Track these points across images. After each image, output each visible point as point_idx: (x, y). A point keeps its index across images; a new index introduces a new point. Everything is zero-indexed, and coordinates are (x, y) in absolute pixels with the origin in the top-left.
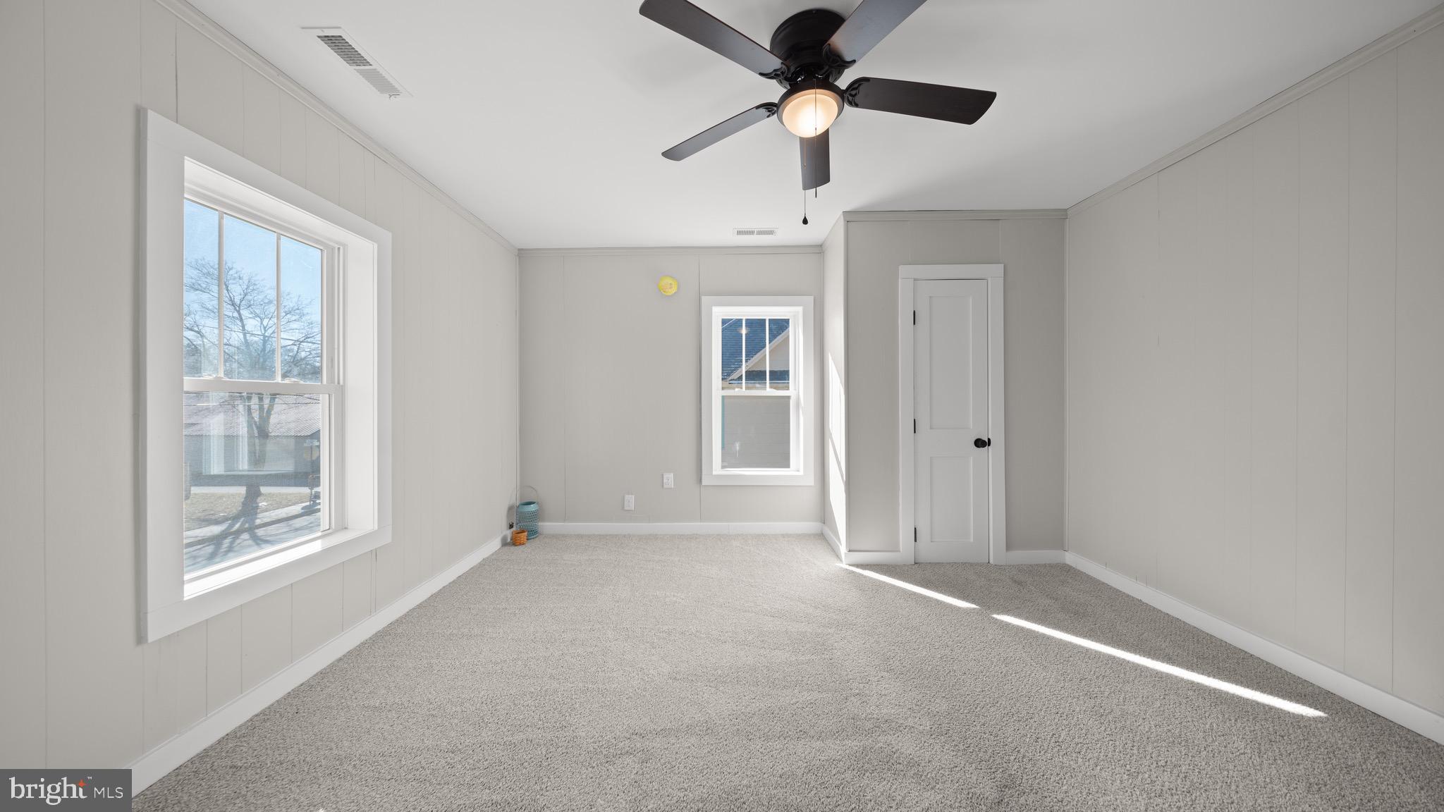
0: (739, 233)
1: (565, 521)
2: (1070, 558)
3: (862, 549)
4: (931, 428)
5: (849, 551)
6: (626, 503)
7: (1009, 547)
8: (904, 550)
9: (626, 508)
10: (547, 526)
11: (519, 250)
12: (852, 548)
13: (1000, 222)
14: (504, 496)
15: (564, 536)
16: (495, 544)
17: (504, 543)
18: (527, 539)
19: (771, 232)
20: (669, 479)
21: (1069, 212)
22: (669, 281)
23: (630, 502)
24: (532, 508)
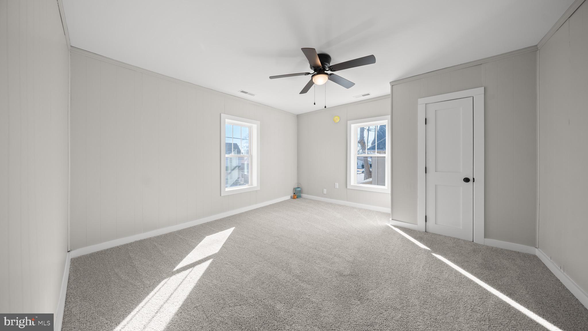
0: (364, 96)
1: (308, 195)
2: (538, 252)
3: (399, 220)
4: (436, 171)
5: (393, 220)
6: (324, 192)
7: (485, 236)
8: (420, 225)
9: (324, 193)
10: (303, 195)
11: (297, 115)
12: (394, 219)
13: (482, 65)
14: (292, 184)
15: (307, 199)
16: (288, 197)
17: (291, 198)
18: (297, 198)
19: (368, 94)
20: (337, 185)
21: (538, 46)
22: (336, 117)
23: (325, 191)
24: (299, 189)
